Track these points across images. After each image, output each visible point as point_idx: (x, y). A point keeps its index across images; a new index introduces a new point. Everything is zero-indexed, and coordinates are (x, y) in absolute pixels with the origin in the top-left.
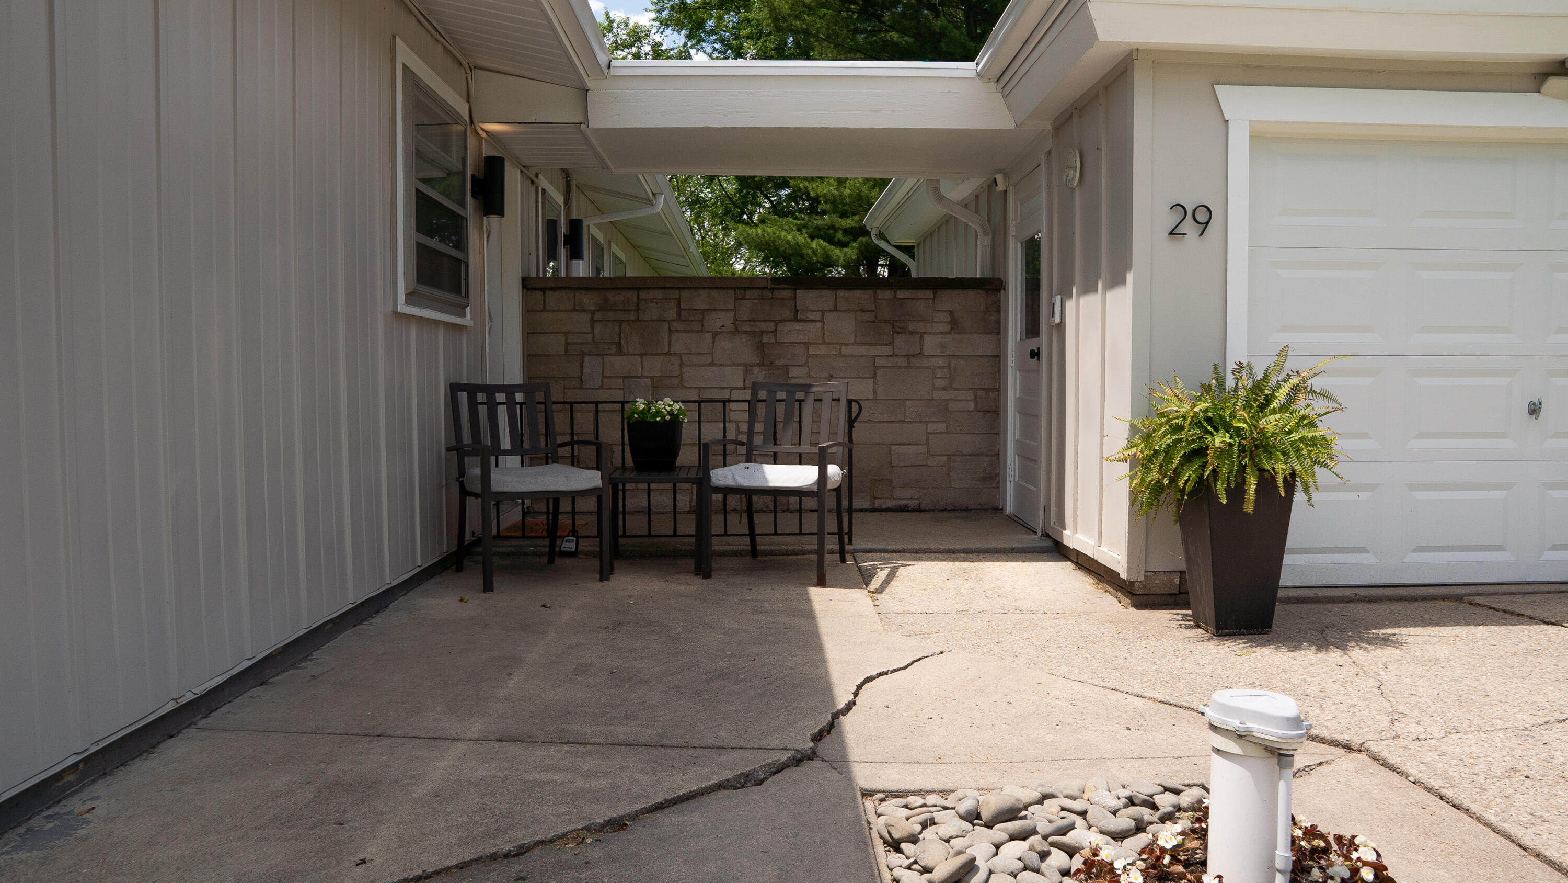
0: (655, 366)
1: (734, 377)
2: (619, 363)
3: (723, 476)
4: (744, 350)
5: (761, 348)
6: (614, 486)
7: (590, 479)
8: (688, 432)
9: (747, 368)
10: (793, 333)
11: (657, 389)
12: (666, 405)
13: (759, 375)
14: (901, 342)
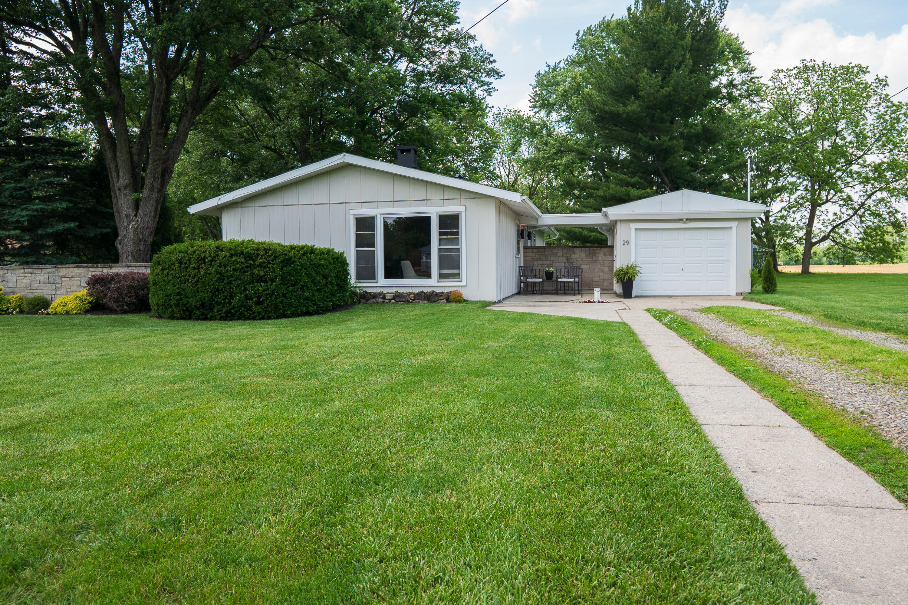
0: (548, 263)
1: (562, 265)
2: (541, 262)
3: (560, 280)
4: (564, 259)
5: (567, 259)
6: (543, 281)
7: (540, 280)
8: (555, 275)
9: (565, 263)
10: (574, 256)
11: (548, 267)
12: (551, 269)
13: (567, 264)
14: (594, 258)
